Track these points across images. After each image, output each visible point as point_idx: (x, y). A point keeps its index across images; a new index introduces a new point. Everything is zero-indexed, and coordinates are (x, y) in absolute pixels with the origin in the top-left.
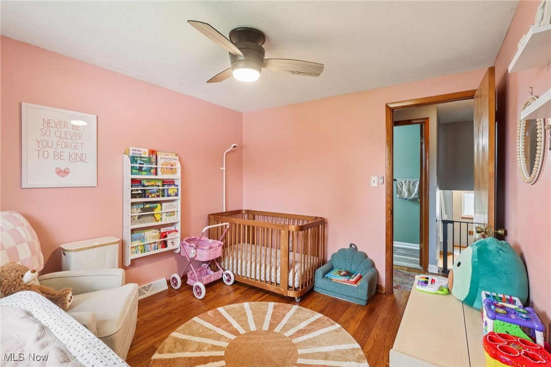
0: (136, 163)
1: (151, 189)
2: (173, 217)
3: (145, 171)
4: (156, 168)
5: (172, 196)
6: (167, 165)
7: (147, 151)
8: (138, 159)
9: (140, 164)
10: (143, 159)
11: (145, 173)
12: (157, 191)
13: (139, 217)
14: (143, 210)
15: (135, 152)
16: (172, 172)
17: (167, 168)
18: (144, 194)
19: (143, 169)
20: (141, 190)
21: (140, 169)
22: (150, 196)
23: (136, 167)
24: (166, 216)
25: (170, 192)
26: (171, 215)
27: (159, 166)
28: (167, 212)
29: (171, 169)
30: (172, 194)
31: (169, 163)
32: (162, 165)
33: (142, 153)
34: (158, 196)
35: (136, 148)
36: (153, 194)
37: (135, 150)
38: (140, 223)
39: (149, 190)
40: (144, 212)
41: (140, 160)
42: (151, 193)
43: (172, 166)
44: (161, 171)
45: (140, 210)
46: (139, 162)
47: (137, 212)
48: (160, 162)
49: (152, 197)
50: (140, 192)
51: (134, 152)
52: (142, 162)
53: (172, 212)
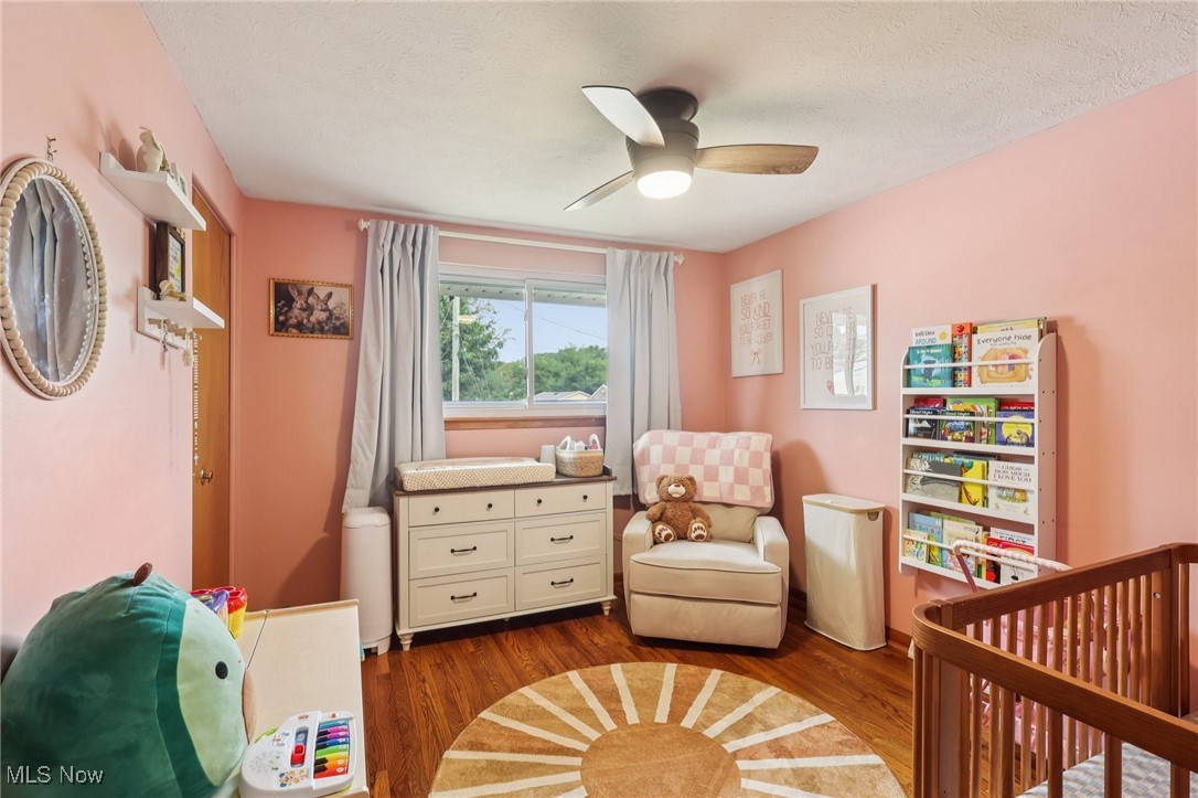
0: (919, 361)
1: (952, 421)
2: (1022, 506)
3: (937, 377)
4: (970, 368)
5: (1013, 444)
6: (996, 359)
7: (948, 330)
8: (923, 352)
9: (926, 362)
10: (932, 351)
11: (938, 382)
12: (968, 427)
13: (925, 481)
14: (935, 467)
15: (922, 337)
16: (1016, 375)
17: (996, 366)
18: (933, 430)
19: (934, 373)
20: (929, 421)
21: (928, 374)
22: (949, 438)
23: (919, 370)
24: (1000, 497)
25: (1006, 432)
26: (1013, 499)
27: (976, 362)
28: (1003, 488)
29: (1011, 367)
30: (1013, 440)
31: (1004, 352)
32: (983, 359)
33: (937, 336)
34: (971, 440)
35: (923, 330)
36: (957, 434)
37: (922, 334)
38: (926, 493)
39: (948, 421)
40: (935, 472)
41: (927, 354)
42: (952, 431)
43: (1012, 357)
44: (980, 375)
45: (928, 466)
46: (924, 358)
47: (920, 467)
48: (978, 350)
49: (953, 440)
50: (926, 424)
51: (919, 337)
52: (932, 359)
53: (1016, 490)
